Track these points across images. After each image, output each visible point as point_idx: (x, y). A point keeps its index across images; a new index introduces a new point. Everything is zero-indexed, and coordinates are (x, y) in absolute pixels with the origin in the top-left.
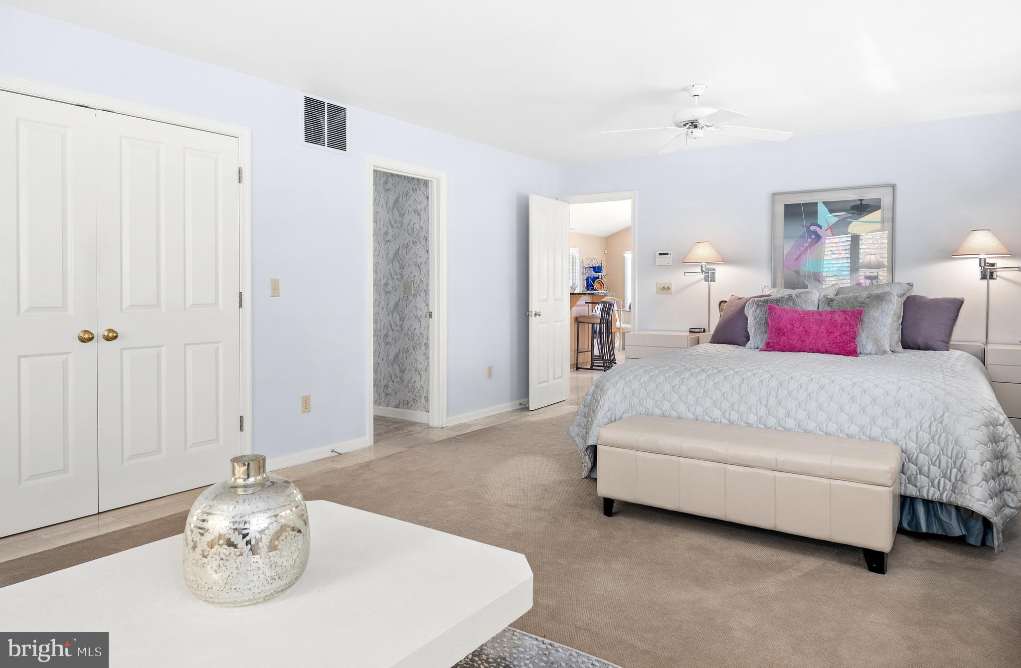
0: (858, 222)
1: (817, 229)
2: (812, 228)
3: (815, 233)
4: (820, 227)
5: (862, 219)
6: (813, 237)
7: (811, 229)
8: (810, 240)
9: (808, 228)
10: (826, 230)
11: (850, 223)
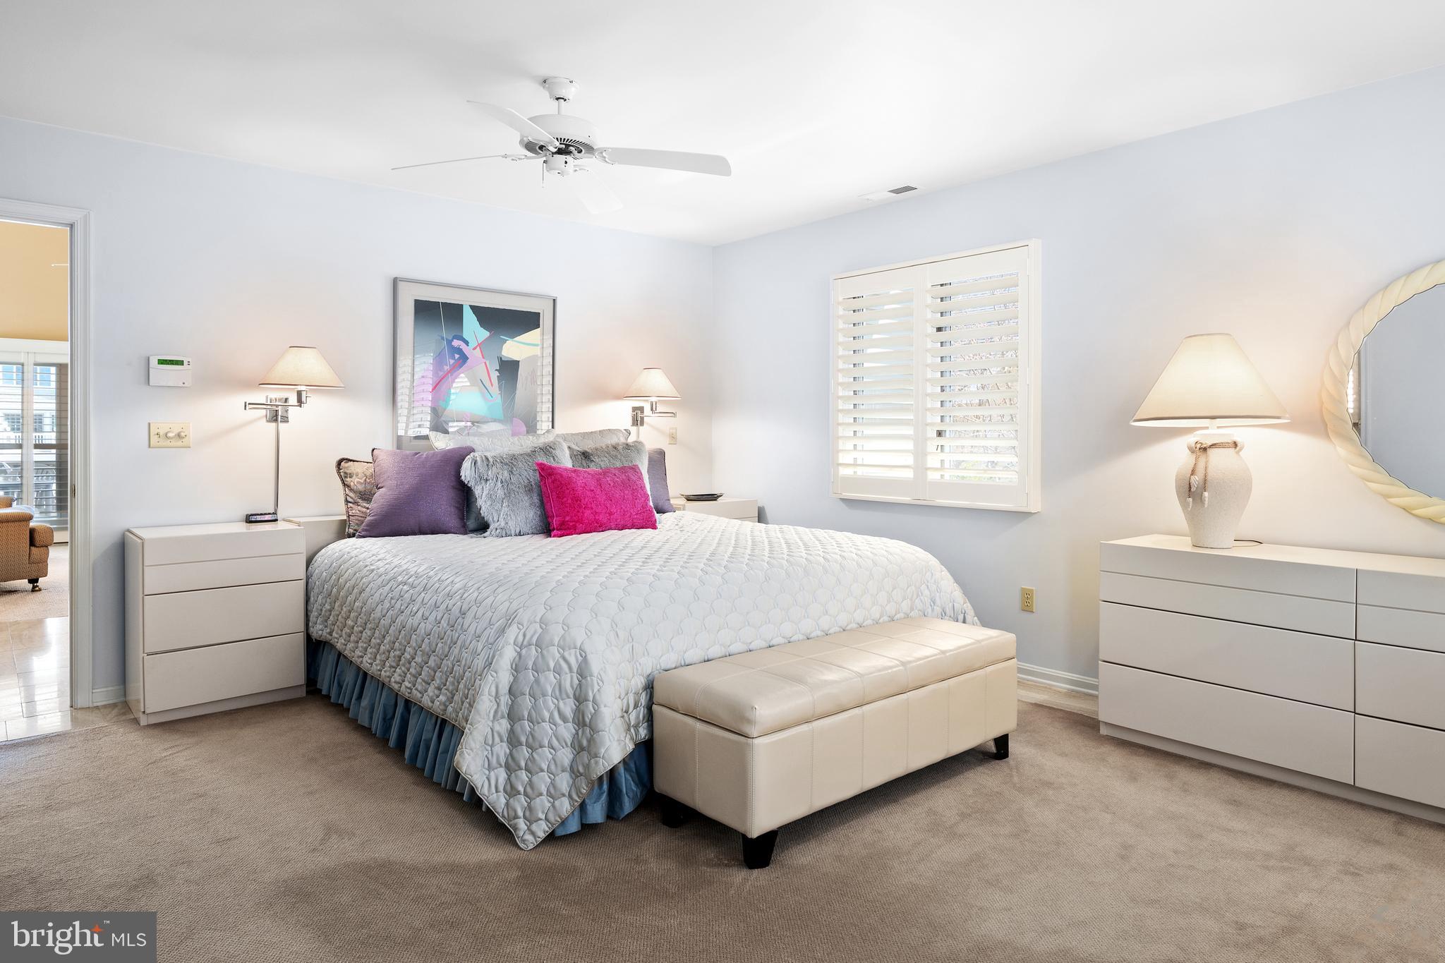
0: (515, 343)
1: (463, 346)
2: (456, 343)
3: (459, 351)
4: (467, 343)
5: (518, 338)
6: (457, 356)
7: (453, 344)
8: (452, 362)
9: (449, 342)
10: (474, 349)
11: (505, 341)
